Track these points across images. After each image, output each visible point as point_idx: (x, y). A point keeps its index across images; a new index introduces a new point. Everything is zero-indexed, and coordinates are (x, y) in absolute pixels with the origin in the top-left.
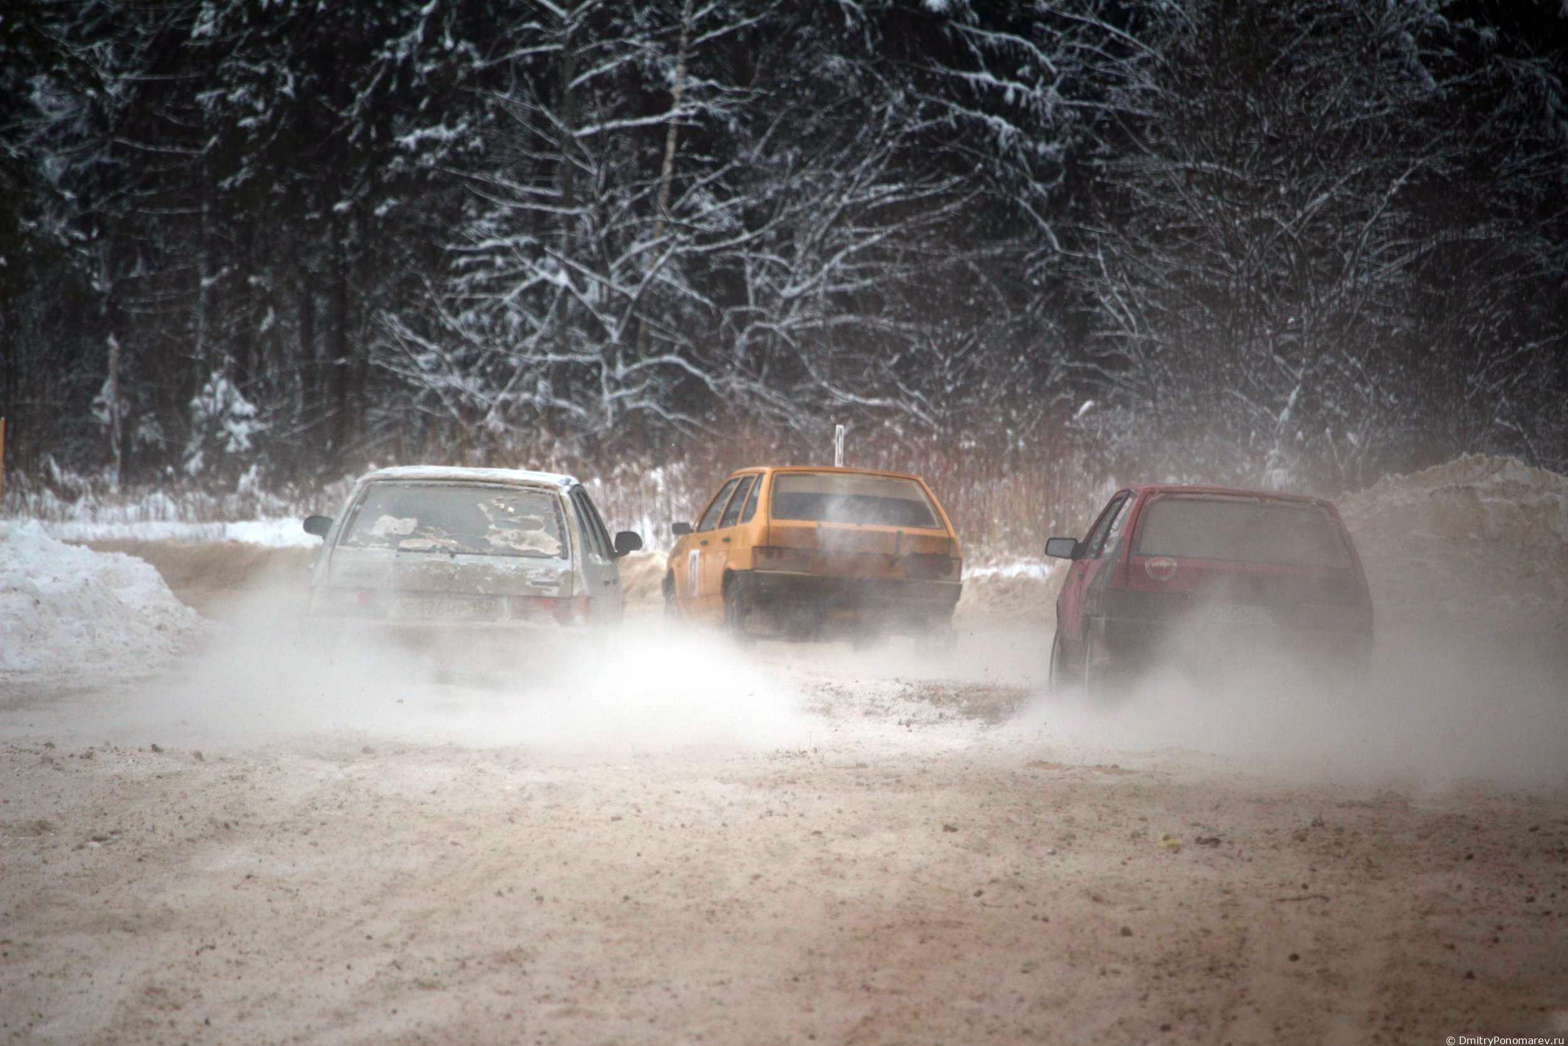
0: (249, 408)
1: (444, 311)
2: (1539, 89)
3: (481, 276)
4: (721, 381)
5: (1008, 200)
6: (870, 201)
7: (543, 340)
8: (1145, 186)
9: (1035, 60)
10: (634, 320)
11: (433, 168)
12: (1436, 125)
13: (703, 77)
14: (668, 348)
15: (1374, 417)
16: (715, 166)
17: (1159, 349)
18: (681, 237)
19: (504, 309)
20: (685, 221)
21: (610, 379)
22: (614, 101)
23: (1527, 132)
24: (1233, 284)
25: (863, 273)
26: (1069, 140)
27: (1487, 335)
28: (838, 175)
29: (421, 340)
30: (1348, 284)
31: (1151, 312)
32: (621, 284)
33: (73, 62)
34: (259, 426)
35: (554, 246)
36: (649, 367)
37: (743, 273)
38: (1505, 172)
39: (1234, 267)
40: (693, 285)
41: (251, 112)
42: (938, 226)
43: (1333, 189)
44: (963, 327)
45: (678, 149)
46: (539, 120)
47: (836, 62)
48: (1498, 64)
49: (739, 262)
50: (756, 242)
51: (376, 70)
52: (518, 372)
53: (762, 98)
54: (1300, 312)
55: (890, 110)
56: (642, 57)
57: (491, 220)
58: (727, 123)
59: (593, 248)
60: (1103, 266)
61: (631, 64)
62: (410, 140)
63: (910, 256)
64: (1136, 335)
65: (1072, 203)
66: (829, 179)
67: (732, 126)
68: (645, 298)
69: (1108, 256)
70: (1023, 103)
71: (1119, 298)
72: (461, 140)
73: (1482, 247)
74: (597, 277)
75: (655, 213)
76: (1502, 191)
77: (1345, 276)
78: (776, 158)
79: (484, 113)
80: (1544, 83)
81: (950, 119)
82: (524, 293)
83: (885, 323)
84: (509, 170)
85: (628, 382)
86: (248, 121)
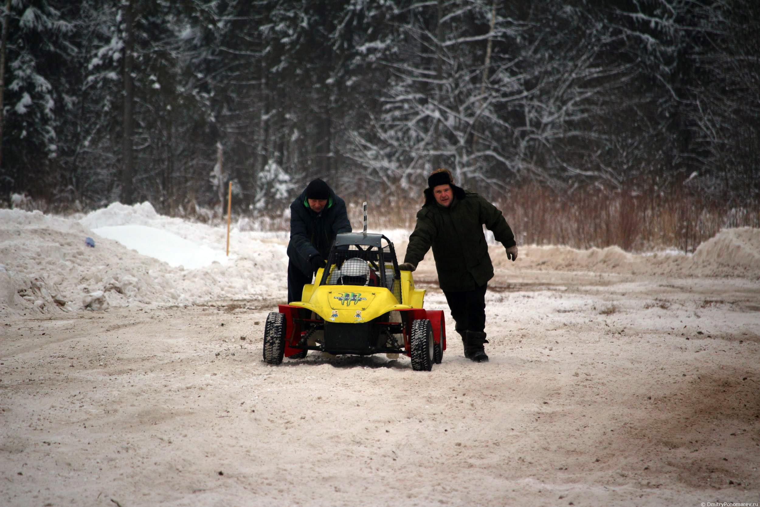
0: (286, 177)
1: (380, 130)
3: (397, 113)
4: (513, 164)
5: (651, 75)
6: (586, 76)
7: (428, 144)
9: (665, 7)
10: (471, 135)
11: (375, 62)
13: (504, 16)
14: (488, 147)
16: (510, 60)
18: (494, 94)
19: (409, 129)
20: (496, 86)
21: (460, 162)
22: (461, 28)
25: (583, 111)
26: (679, 46)
28: (570, 64)
29: (369, 145)
32: (466, 116)
33: (202, 11)
34: (292, 186)
35: (433, 98)
36: (480, 157)
37: (523, 112)
40: (499, 117)
41: (286, 35)
42: (618, 88)
44: (633, 137)
45: (493, 51)
46: (425, 38)
47: (568, 9)
49: (522, 106)
50: (530, 96)
51: (346, 14)
52: (415, 160)
53: (534, 26)
55: (595, 32)
56: (475, 7)
57: (403, 86)
58: (516, 39)
59: (452, 100)
61: (470, 11)
62: (363, 49)
63: (604, 103)
65: (681, 76)
66: (565, 66)
67: (518, 40)
68: (477, 124)
70: (659, 28)
72: (388, 48)
74: (454, 113)
75: (481, 82)
78: (539, 56)
79: (399, 35)
81: (624, 36)
82: (418, 122)
83: (594, 135)
84: (411, 63)
85: (468, 164)
86: (285, 40)
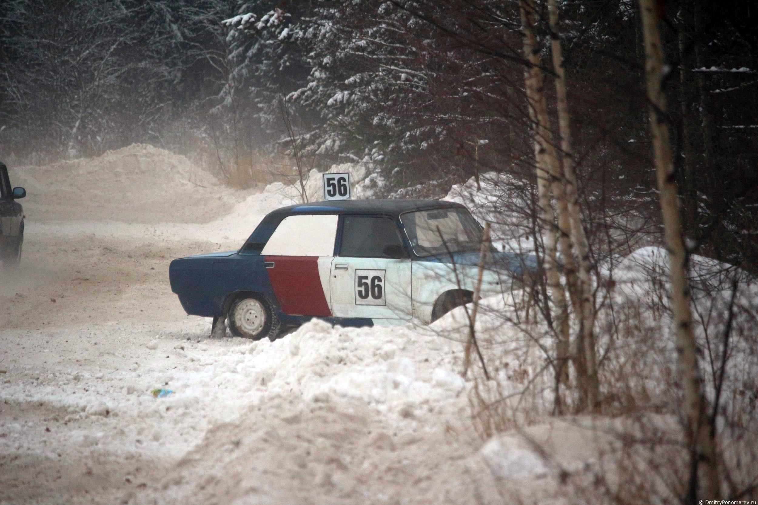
2: (164, 12)
8: (22, 48)
12: (127, 26)
15: (106, 131)
17: (29, 107)
23: (159, 28)
24: (55, 84)
27: (146, 102)
30: (96, 83)
31: (25, 93)
38: (151, 43)
39: (55, 78)
43: (90, 50)
48: (148, 4)
54: (79, 93)
60: (8, 77)
64: (20, 102)
69: (9, 73)
71: (14, 89)
73: (144, 70)
76: (151, 49)
77: (95, 81)
80: (165, 10)
